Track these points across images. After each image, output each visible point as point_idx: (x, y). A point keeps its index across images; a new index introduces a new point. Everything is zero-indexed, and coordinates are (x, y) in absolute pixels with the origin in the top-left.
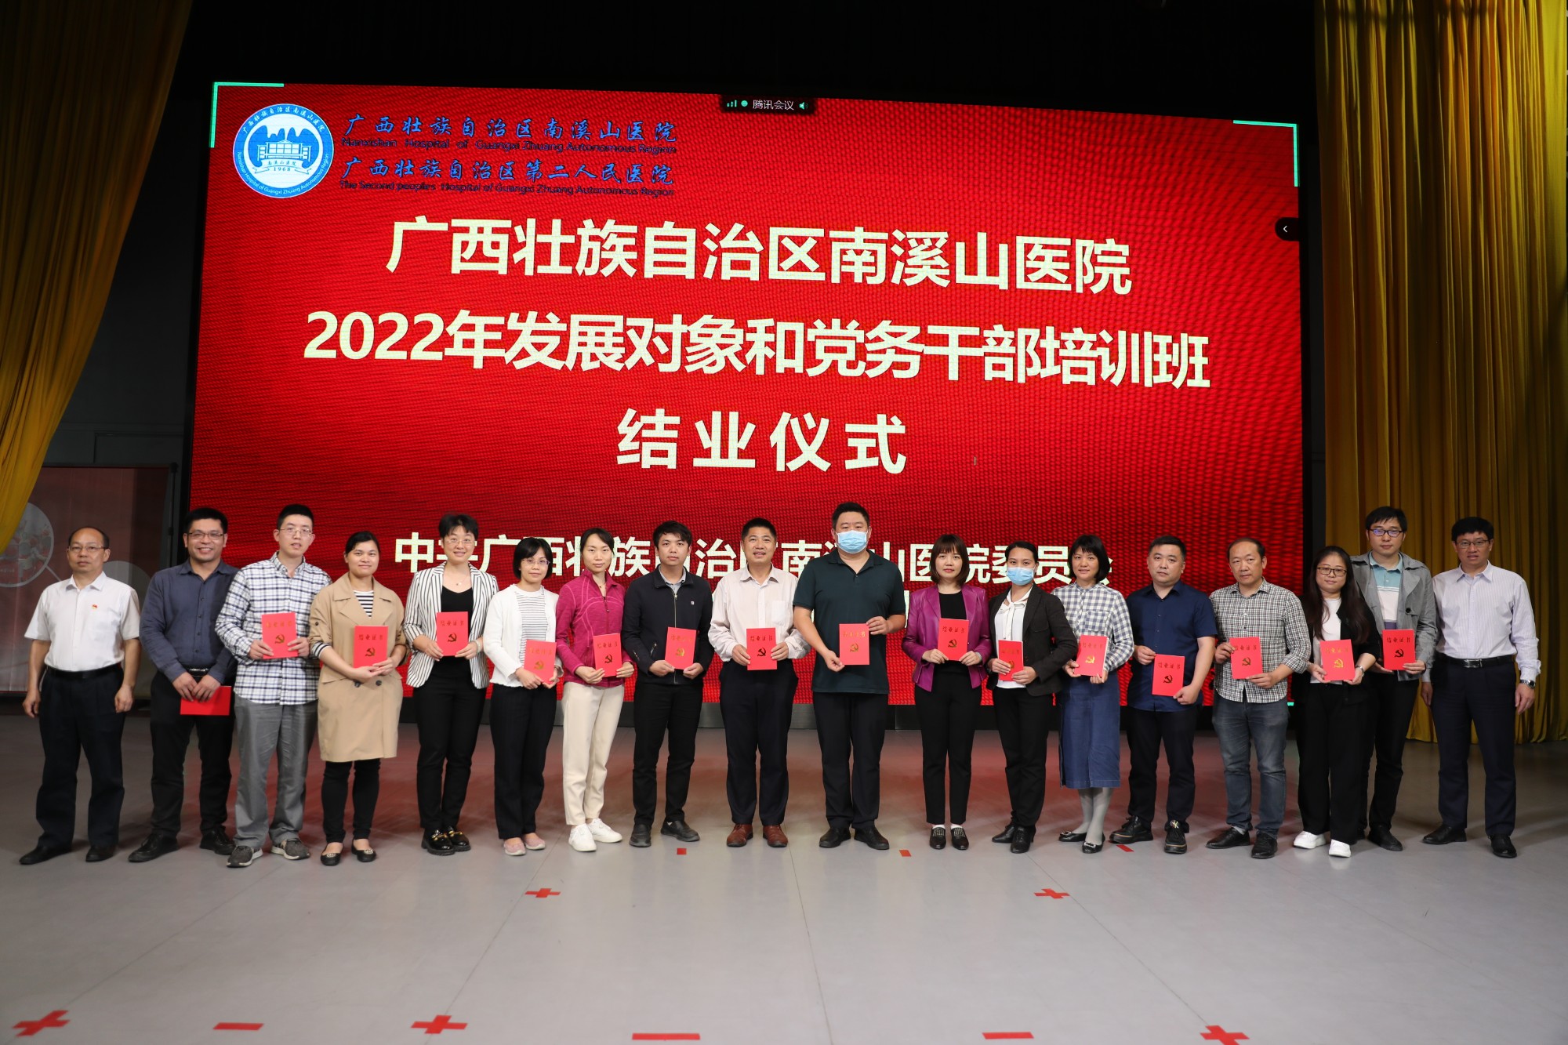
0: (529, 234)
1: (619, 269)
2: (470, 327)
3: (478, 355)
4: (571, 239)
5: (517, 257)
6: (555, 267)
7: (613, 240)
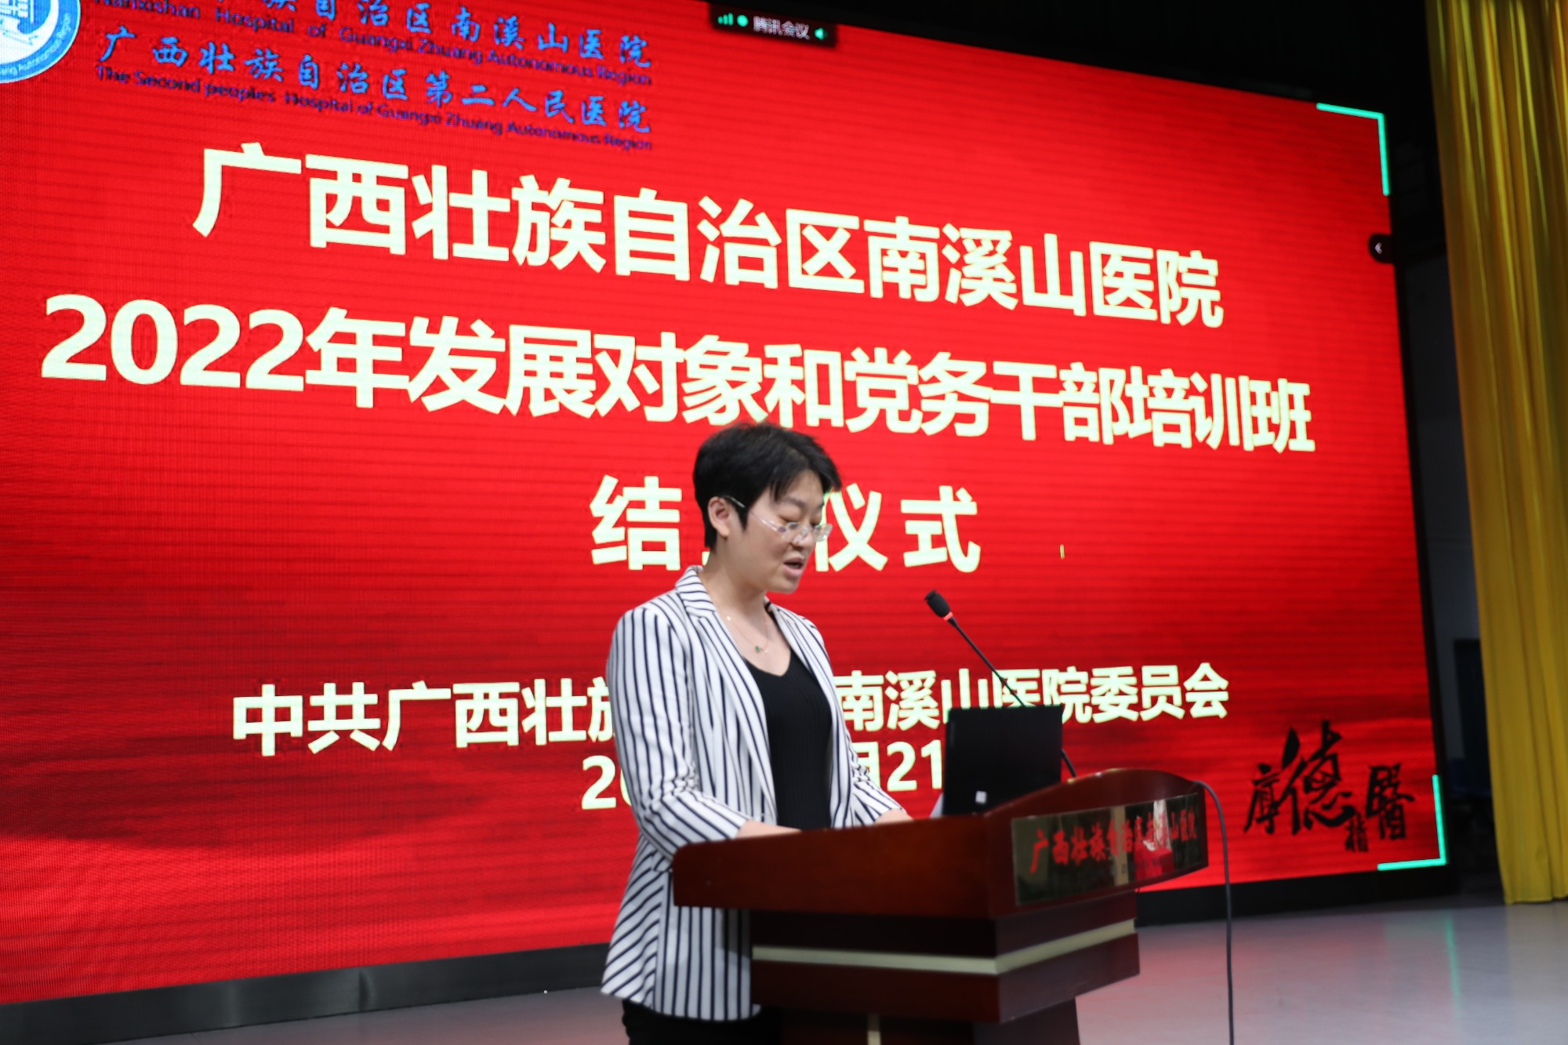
0: (435, 189)
1: (579, 258)
2: (348, 338)
3: (365, 386)
4: (502, 205)
5: (420, 227)
6: (480, 248)
7: (567, 212)
